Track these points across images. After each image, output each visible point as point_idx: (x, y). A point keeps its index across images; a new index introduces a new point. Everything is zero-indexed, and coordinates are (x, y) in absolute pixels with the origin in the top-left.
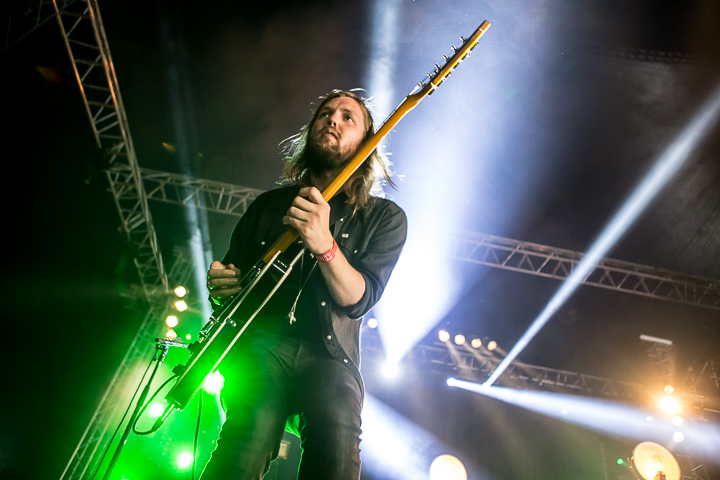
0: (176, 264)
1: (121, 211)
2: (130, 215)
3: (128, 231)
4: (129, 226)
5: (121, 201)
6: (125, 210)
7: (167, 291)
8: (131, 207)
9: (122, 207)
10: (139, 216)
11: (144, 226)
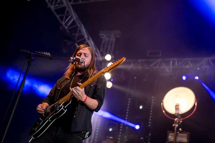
0: (103, 42)
1: (58, 17)
2: (64, 18)
3: (66, 28)
4: (66, 24)
5: (55, 10)
6: (60, 15)
7: (101, 59)
8: (63, 13)
9: (58, 14)
10: (70, 17)
11: (74, 23)
